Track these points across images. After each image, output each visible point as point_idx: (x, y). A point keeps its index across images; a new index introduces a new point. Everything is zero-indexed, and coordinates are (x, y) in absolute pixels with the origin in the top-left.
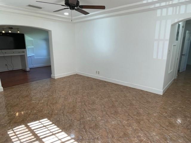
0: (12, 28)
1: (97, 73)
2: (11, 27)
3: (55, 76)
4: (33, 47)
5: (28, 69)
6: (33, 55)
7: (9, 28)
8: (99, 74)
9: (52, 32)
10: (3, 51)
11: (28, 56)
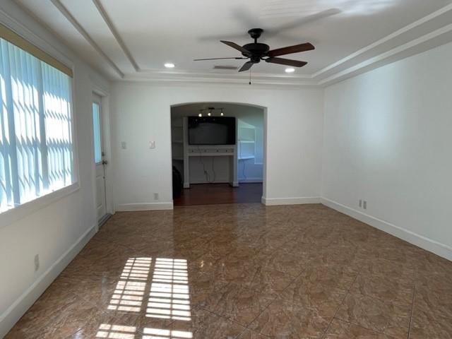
0: (213, 108)
1: (362, 204)
2: (211, 107)
3: (267, 199)
4: (253, 142)
5: (235, 183)
6: (253, 157)
7: (210, 109)
8: (365, 207)
9: (268, 110)
10: (201, 147)
11: (239, 158)
